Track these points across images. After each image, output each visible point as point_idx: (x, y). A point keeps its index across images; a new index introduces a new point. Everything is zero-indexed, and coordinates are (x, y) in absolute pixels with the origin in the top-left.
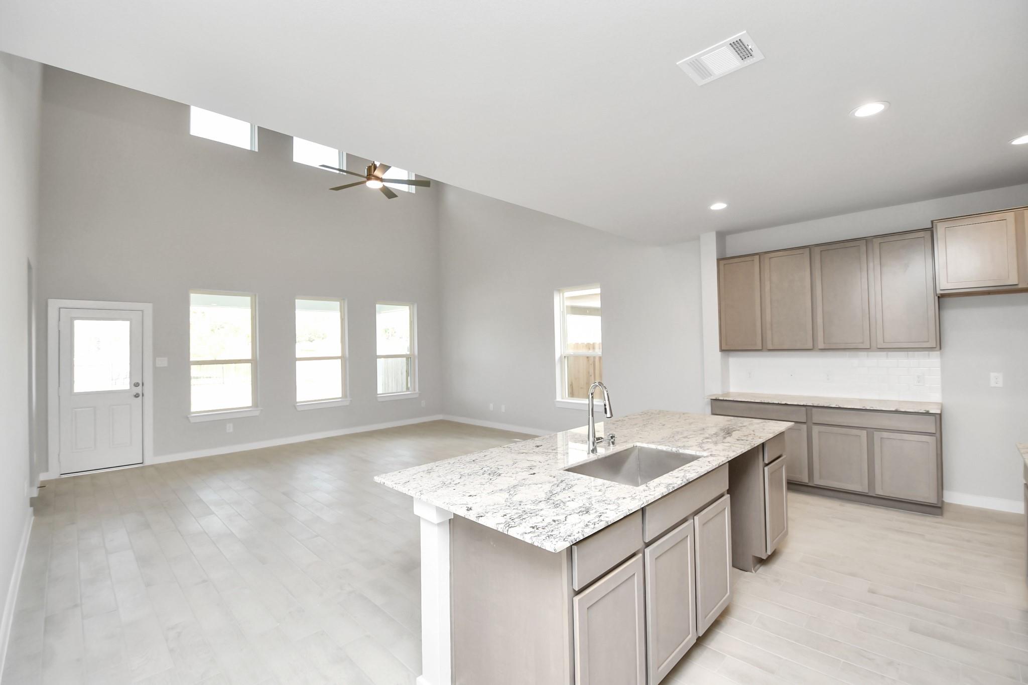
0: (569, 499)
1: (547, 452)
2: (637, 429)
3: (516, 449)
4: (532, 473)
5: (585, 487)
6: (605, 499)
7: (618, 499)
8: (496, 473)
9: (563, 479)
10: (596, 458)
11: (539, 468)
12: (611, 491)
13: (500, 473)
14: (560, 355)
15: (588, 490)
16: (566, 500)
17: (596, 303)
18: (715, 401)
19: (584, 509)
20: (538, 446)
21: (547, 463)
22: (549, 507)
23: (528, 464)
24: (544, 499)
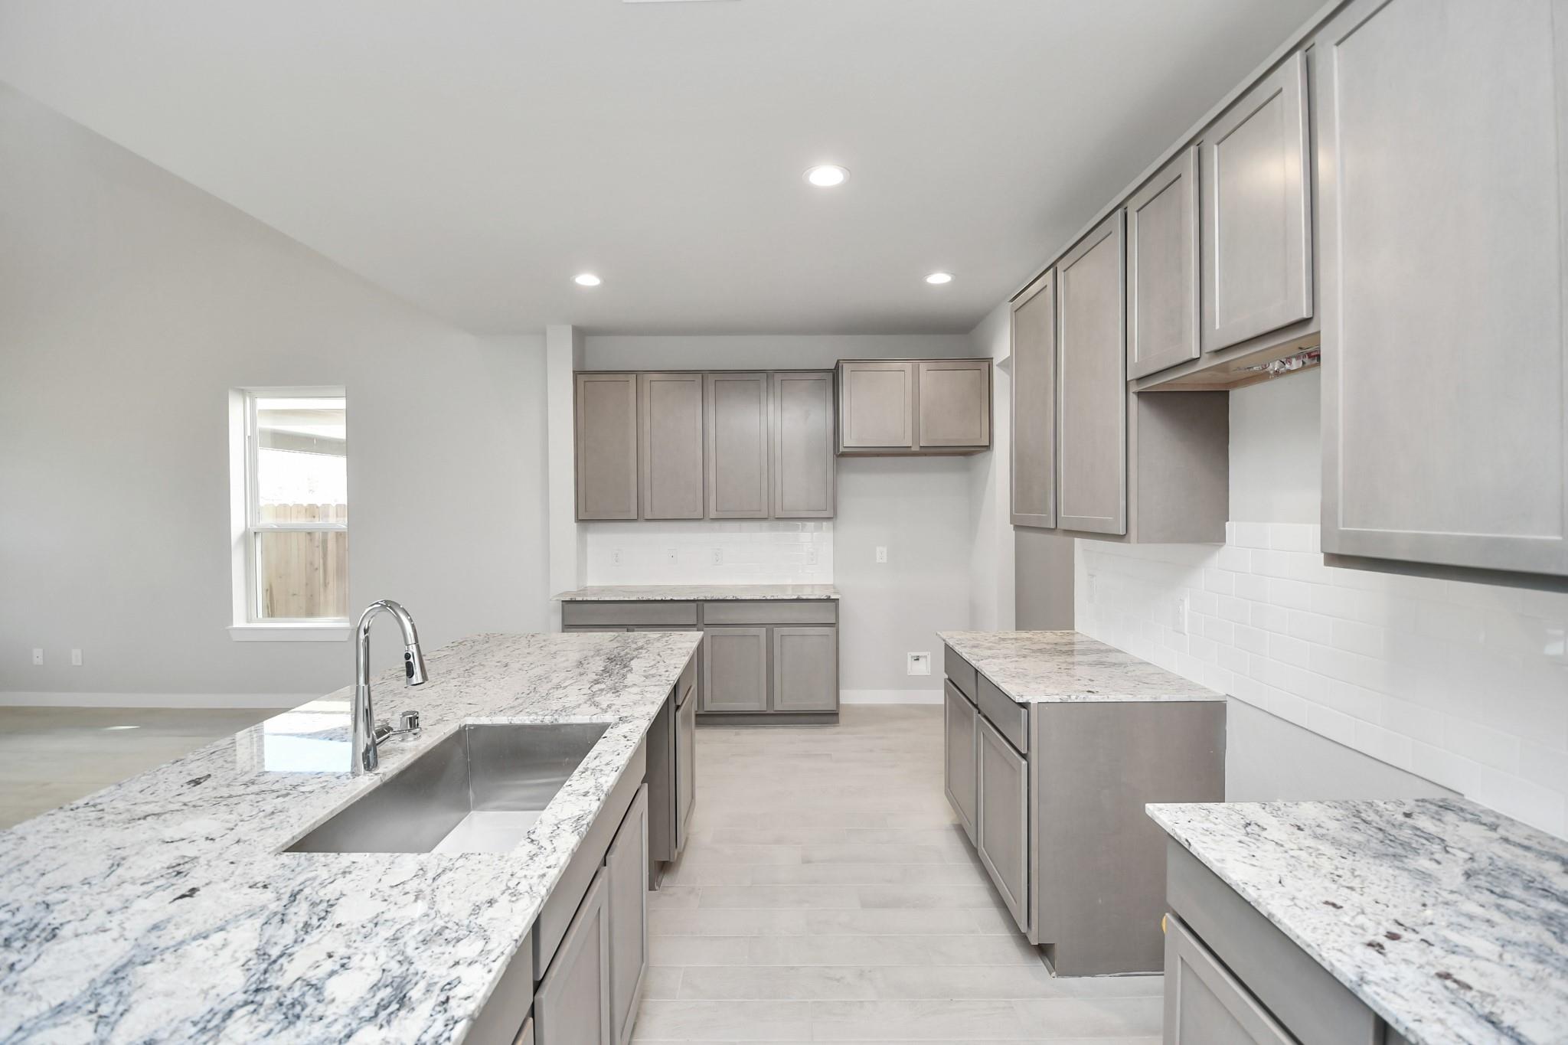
0: (329, 965)
1: (230, 796)
2: (455, 682)
3: (121, 805)
4: (184, 891)
5: (372, 896)
6: (440, 923)
7: (476, 910)
8: (36, 932)
9: (294, 885)
10: (379, 783)
11: (209, 864)
12: (449, 889)
13: (56, 923)
14: (243, 529)
15: (383, 906)
16: (321, 972)
17: (337, 430)
18: (569, 604)
19: (389, 990)
20: (197, 782)
21: (232, 837)
22: (264, 1028)
23: (169, 856)
24: (241, 997)
